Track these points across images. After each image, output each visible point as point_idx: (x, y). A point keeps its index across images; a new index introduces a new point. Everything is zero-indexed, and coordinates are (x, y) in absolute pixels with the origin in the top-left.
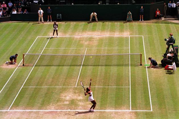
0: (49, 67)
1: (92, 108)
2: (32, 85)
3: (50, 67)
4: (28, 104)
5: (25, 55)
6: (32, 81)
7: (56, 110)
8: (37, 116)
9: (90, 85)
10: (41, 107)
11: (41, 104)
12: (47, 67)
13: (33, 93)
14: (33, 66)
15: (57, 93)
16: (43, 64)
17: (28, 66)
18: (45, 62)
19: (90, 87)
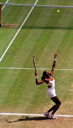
0: (49, 30)
1: (52, 112)
2: (15, 64)
3: (52, 30)
4: (5, 102)
5: (4, 6)
6: (16, 57)
7: (62, 114)
8: (23, 124)
9: (54, 66)
10: (32, 107)
11: (32, 103)
12: (46, 30)
13: (17, 80)
14: (19, 28)
15: (65, 81)
16: (38, 25)
17: (8, 27)
18: (42, 21)
19: (52, 70)
